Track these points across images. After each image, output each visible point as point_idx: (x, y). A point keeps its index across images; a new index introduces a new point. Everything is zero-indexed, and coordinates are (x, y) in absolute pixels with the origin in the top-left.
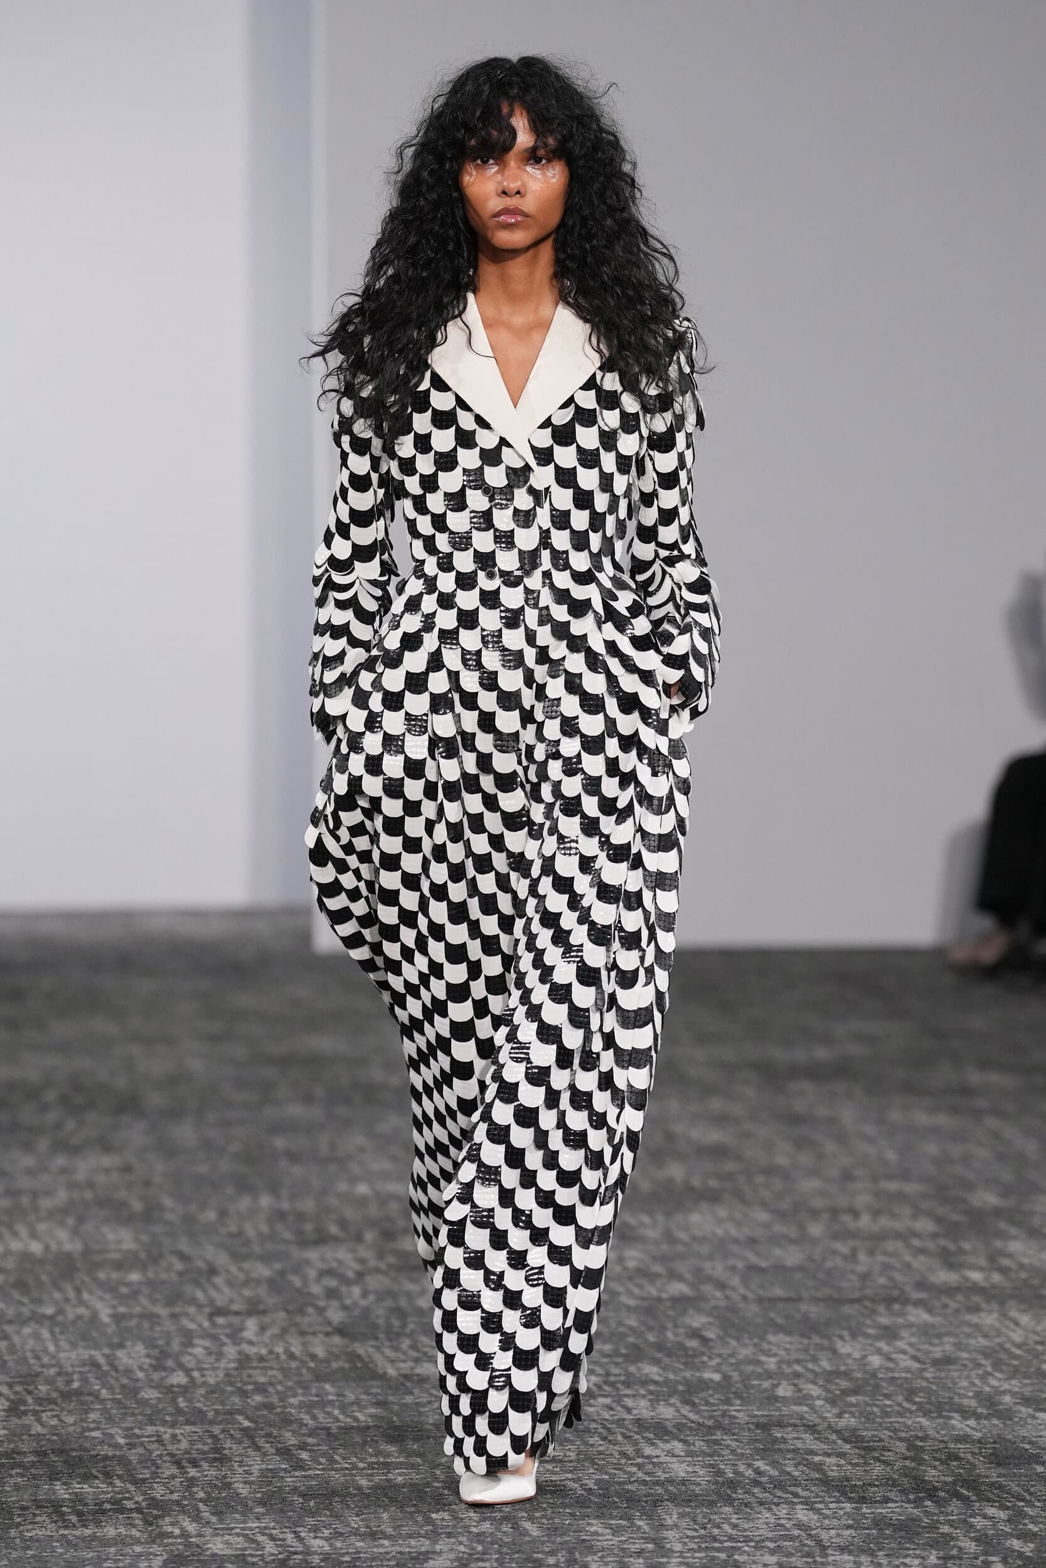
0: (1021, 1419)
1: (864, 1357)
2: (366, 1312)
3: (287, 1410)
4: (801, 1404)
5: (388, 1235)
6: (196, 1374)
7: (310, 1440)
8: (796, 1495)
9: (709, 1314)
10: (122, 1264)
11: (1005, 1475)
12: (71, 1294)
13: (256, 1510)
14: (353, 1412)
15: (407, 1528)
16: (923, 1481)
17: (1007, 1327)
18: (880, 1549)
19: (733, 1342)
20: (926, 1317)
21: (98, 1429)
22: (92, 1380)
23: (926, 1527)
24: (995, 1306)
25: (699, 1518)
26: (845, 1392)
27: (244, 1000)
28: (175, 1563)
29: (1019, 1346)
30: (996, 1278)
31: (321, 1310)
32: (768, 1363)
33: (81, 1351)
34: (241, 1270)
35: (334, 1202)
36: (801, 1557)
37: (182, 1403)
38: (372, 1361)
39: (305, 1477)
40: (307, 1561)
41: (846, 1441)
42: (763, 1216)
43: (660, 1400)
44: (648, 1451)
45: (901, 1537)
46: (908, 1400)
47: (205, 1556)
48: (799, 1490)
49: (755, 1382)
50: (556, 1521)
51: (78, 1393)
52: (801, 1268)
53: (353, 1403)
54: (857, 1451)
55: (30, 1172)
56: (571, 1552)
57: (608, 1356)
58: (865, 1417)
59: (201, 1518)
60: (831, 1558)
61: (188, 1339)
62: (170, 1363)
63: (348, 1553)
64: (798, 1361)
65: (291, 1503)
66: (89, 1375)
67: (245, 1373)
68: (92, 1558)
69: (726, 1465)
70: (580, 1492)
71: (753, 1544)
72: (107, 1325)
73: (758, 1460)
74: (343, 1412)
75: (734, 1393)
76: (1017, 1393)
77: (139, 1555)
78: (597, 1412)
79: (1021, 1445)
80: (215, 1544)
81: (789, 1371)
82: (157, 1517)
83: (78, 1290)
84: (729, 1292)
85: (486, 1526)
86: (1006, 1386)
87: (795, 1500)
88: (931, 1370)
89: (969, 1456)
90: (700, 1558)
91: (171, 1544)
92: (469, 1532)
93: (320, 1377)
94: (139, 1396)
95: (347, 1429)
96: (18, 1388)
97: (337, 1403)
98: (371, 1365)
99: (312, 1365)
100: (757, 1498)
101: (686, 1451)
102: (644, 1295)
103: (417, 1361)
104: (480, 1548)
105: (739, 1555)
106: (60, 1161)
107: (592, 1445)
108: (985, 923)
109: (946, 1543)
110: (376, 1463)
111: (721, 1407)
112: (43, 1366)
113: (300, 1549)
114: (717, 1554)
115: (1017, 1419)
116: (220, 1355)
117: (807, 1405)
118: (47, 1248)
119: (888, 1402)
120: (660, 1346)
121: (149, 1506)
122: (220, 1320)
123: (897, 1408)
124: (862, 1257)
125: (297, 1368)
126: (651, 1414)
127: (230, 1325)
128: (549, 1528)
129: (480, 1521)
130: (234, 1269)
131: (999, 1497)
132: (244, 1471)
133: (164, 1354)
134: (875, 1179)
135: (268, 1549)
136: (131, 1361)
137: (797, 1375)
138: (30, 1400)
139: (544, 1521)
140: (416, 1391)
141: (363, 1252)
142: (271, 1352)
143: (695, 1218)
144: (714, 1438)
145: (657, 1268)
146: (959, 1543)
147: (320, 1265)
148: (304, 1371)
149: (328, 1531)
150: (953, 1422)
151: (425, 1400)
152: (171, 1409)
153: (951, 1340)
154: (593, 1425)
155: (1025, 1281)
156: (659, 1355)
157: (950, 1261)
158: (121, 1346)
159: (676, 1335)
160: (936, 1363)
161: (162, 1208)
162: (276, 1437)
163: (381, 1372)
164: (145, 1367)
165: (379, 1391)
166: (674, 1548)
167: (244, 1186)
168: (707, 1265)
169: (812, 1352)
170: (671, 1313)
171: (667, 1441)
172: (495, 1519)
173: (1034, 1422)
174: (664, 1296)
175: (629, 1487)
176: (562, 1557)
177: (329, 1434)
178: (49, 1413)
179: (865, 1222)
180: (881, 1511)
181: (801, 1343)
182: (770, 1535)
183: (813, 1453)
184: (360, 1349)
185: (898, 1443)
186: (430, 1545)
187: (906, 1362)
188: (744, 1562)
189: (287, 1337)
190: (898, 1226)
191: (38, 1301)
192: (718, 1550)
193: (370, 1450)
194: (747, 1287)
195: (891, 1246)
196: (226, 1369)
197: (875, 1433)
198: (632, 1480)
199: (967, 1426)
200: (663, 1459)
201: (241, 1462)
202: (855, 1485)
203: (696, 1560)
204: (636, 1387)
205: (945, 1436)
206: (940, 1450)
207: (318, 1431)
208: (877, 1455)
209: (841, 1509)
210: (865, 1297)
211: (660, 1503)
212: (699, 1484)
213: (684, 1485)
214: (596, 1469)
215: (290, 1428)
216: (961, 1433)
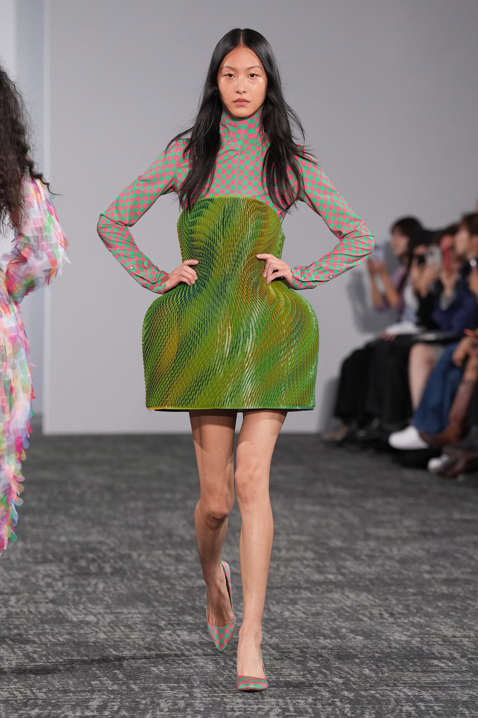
0: (349, 639)
1: (282, 612)
2: (64, 592)
3: (28, 636)
5: (74, 559)
7: (38, 649)
11: (342, 664)
13: (14, 680)
14: (57, 637)
15: (80, 688)
16: (307, 666)
17: (344, 599)
18: (287, 696)
20: (309, 595)
23: (307, 686)
24: (339, 590)
26: (274, 628)
29: (349, 607)
30: (340, 577)
31: (44, 592)
34: (8, 574)
35: (50, 545)
36: (253, 700)
38: (66, 615)
39: (35, 665)
40: (36, 702)
41: (273, 649)
43: (193, 632)
44: (187, 653)
45: (297, 691)
46: (301, 631)
50: (146, 684)
53: (58, 633)
54: (278, 653)
56: (152, 698)
57: (170, 612)
58: (282, 639)
60: (266, 700)
63: (54, 699)
65: (29, 677)
67: (10, 620)
69: (221, 660)
70: (157, 672)
71: (232, 694)
74: (53, 637)
76: (348, 628)
78: (165, 637)
79: (349, 650)
85: (115, 687)
86: (343, 625)
88: (311, 618)
89: (327, 655)
90: (209, 700)
92: (107, 689)
93: (43, 622)
95: (54, 644)
97: (50, 633)
98: (66, 617)
99: (40, 616)
101: (203, 654)
102: (186, 585)
103: (86, 614)
104: (112, 696)
105: (226, 699)
107: (163, 651)
109: (316, 693)
110: (67, 660)
113: (33, 697)
114: (216, 699)
115: (347, 639)
119: (292, 632)
120: (193, 608)
123: (296, 635)
124: (282, 568)
125: (33, 618)
126: (189, 637)
127: (3, 599)
128: (143, 688)
129: (113, 685)
130: (6, 574)
131: (339, 673)
132: (9, 663)
134: (288, 534)
135: (19, 697)
139: (141, 684)
140: (86, 628)
141: (63, 567)
142: (21, 611)
145: (192, 574)
146: (322, 693)
147: (44, 573)
148: (36, 619)
149: (46, 690)
150: (320, 640)
151: (89, 632)
153: (320, 605)
154: (163, 643)
155: (352, 579)
156: (193, 612)
157: (320, 570)
159: (200, 603)
160: (313, 615)
162: (23, 648)
163: (70, 619)
165: (69, 628)
166: (197, 696)
170: (198, 593)
171: (195, 649)
172: (119, 684)
173: (355, 640)
174: (195, 586)
175: (178, 669)
176: (148, 700)
177: (47, 647)
180: (288, 679)
184: (61, 609)
185: (296, 650)
186: (90, 695)
187: (300, 614)
188: (228, 702)
189: (29, 604)
190: (298, 555)
193: (65, 654)
195: (294, 564)
197: (286, 645)
198: (180, 666)
199: (326, 642)
200: (193, 657)
201: (7, 659)
202: (277, 668)
203: (207, 701)
204: (182, 626)
205: (316, 646)
206: (314, 653)
207: (42, 646)
208: (287, 655)
209: (271, 679)
210: (283, 586)
211: (192, 676)
212: (209, 668)
213: (202, 668)
214: (164, 662)
215: (29, 644)
216: (323, 646)
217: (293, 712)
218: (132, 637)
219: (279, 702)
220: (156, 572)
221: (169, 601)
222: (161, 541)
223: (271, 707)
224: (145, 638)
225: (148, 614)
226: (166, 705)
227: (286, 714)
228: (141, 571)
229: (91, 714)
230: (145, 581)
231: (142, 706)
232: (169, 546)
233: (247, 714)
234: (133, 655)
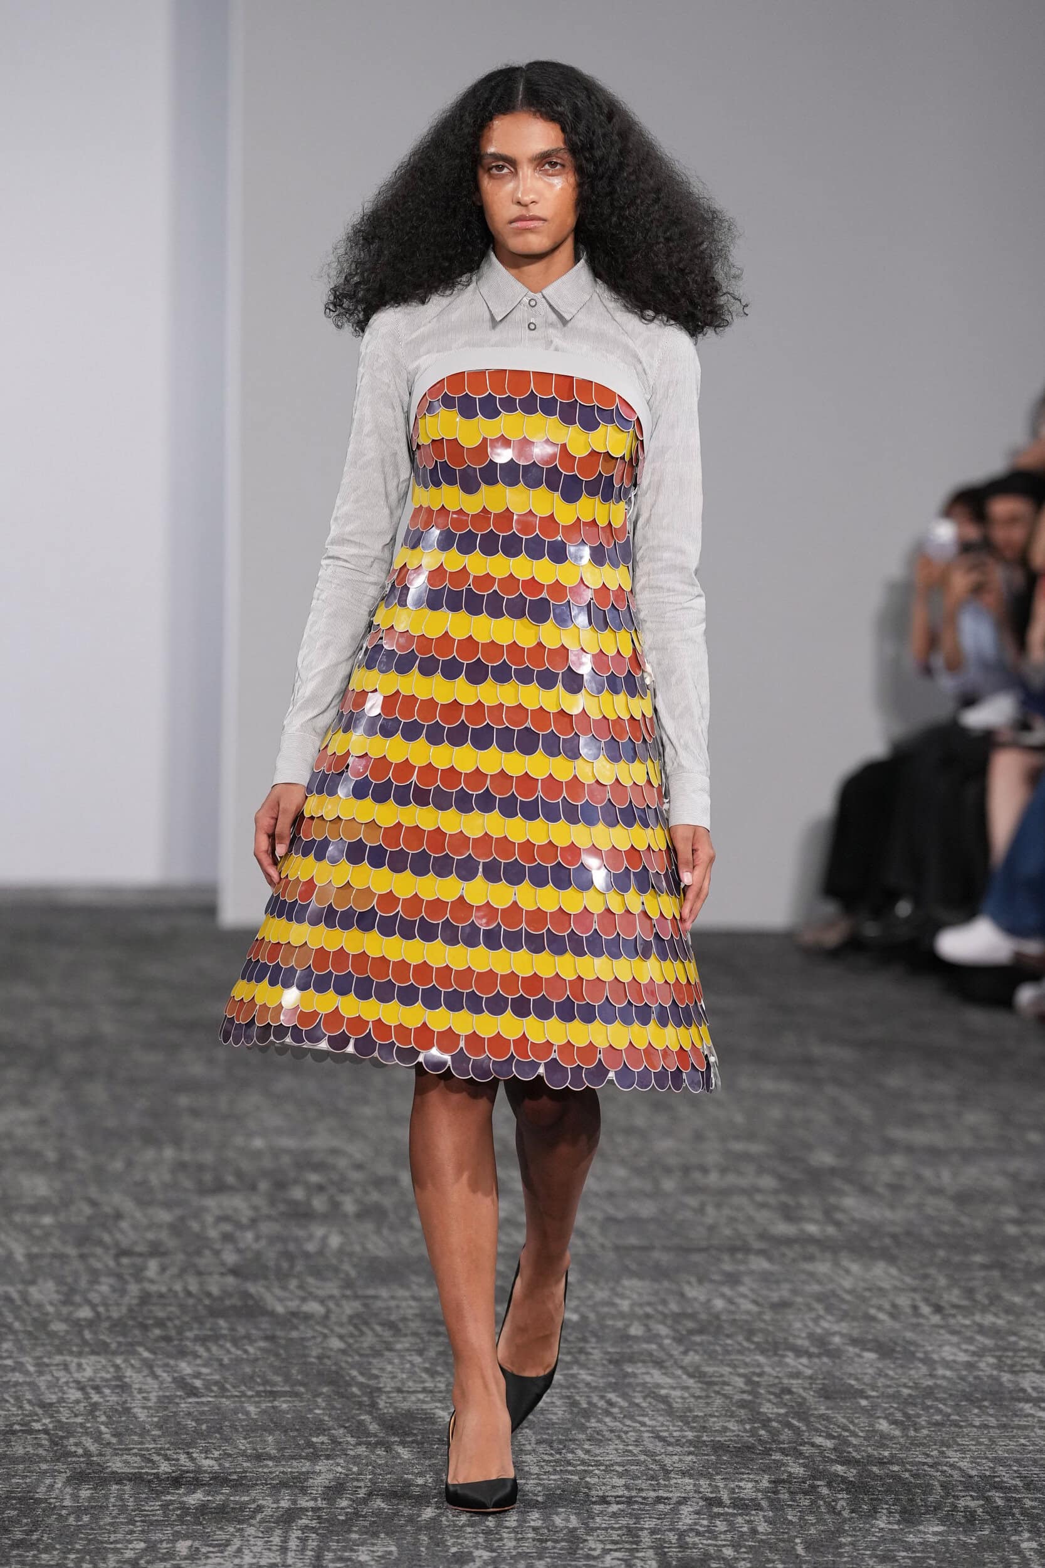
0: (849, 1357)
1: (709, 1301)
2: (258, 1254)
3: (184, 1342)
4: (651, 1342)
5: (280, 1185)
6: (101, 1309)
7: (204, 1370)
8: (643, 1424)
10: (36, 1209)
11: (832, 1409)
13: (153, 1433)
14: (244, 1345)
15: (289, 1451)
16: (759, 1413)
17: (839, 1275)
18: (718, 1474)
19: (591, 1286)
20: (766, 1265)
21: (10, 1357)
23: (759, 1454)
24: (828, 1255)
25: (555, 1444)
26: (691, 1332)
27: (155, 970)
28: (78, 1479)
29: (849, 1292)
30: (831, 1230)
31: (217, 1253)
32: (622, 1305)
34: (145, 1215)
35: (231, 1154)
37: (88, 1335)
38: (262, 1299)
39: (197, 1403)
40: (197, 1478)
41: (691, 1376)
42: (621, 1172)
45: (737, 1463)
46: (748, 1339)
47: (107, 1473)
49: (610, 1322)
52: (652, 1220)
53: (244, 1337)
54: (700, 1385)
58: (708, 1355)
59: (103, 1439)
60: (673, 1481)
61: (95, 1277)
62: (78, 1299)
63: (235, 1472)
64: (649, 1304)
65: (185, 1427)
67: (145, 1309)
69: (581, 1396)
71: (603, 1468)
72: (22, 1263)
73: (610, 1392)
76: (845, 1334)
77: (45, 1472)
79: (848, 1381)
80: (114, 1463)
81: (640, 1312)
82: (62, 1438)
84: (588, 1241)
85: (362, 1450)
86: (836, 1328)
87: (642, 1429)
88: (769, 1313)
89: (801, 1391)
90: (555, 1480)
91: (74, 1462)
92: (346, 1454)
93: (214, 1313)
94: (49, 1329)
95: (238, 1360)
97: (229, 1337)
98: (261, 1303)
99: (207, 1302)
100: (608, 1426)
103: (304, 1300)
104: (355, 1469)
105: (590, 1477)
108: (830, 909)
109: (777, 1468)
110: (263, 1392)
111: (578, 1345)
113: (191, 1468)
114: (570, 1477)
115: (844, 1358)
116: (123, 1292)
117: (656, 1343)
119: (729, 1341)
121: (55, 1428)
122: (125, 1261)
123: (737, 1347)
124: (710, 1210)
125: (194, 1305)
127: (133, 1265)
128: (419, 1452)
129: (357, 1445)
130: (138, 1215)
131: (826, 1427)
132: (143, 1397)
133: (72, 1290)
134: (723, 1139)
135: (162, 1468)
136: (41, 1297)
137: (648, 1316)
139: (414, 1445)
140: (302, 1327)
141: (258, 1200)
142: (170, 1290)
144: (571, 1372)
146: (789, 1469)
147: (217, 1212)
148: (200, 1308)
149: (218, 1453)
150: (788, 1360)
151: (309, 1335)
152: (77, 1341)
153: (788, 1286)
155: (856, 1234)
157: (789, 1214)
158: (33, 1282)
160: (774, 1307)
161: (73, 1157)
162: (172, 1367)
163: (269, 1308)
164: (55, 1302)
165: (268, 1326)
166: (531, 1471)
167: (150, 1139)
169: (662, 1295)
172: (370, 1443)
173: (860, 1361)
176: (430, 1478)
177: (221, 1365)
179: (713, 1178)
180: (720, 1439)
181: (652, 1287)
182: (619, 1460)
183: (659, 1386)
184: (252, 1288)
185: (737, 1378)
186: (310, 1466)
187: (747, 1305)
188: (594, 1484)
189: (185, 1276)
190: (744, 1182)
192: (571, 1473)
194: (604, 1236)
195: (737, 1200)
196: (130, 1305)
197: (717, 1369)
199: (801, 1364)
201: (140, 1389)
202: (697, 1416)
203: (552, 1482)
206: (774, 1384)
207: (211, 1362)
208: (717, 1389)
210: (712, 1247)
212: (556, 1414)
215: (185, 1359)
216: (794, 1370)
217: (728, 1507)
218: (398, 1346)
219: (701, 1486)
223: (683, 1495)
224: (424, 1350)
227: (716, 1510)
229: (311, 1504)
233: (634, 1509)
234: (399, 1385)
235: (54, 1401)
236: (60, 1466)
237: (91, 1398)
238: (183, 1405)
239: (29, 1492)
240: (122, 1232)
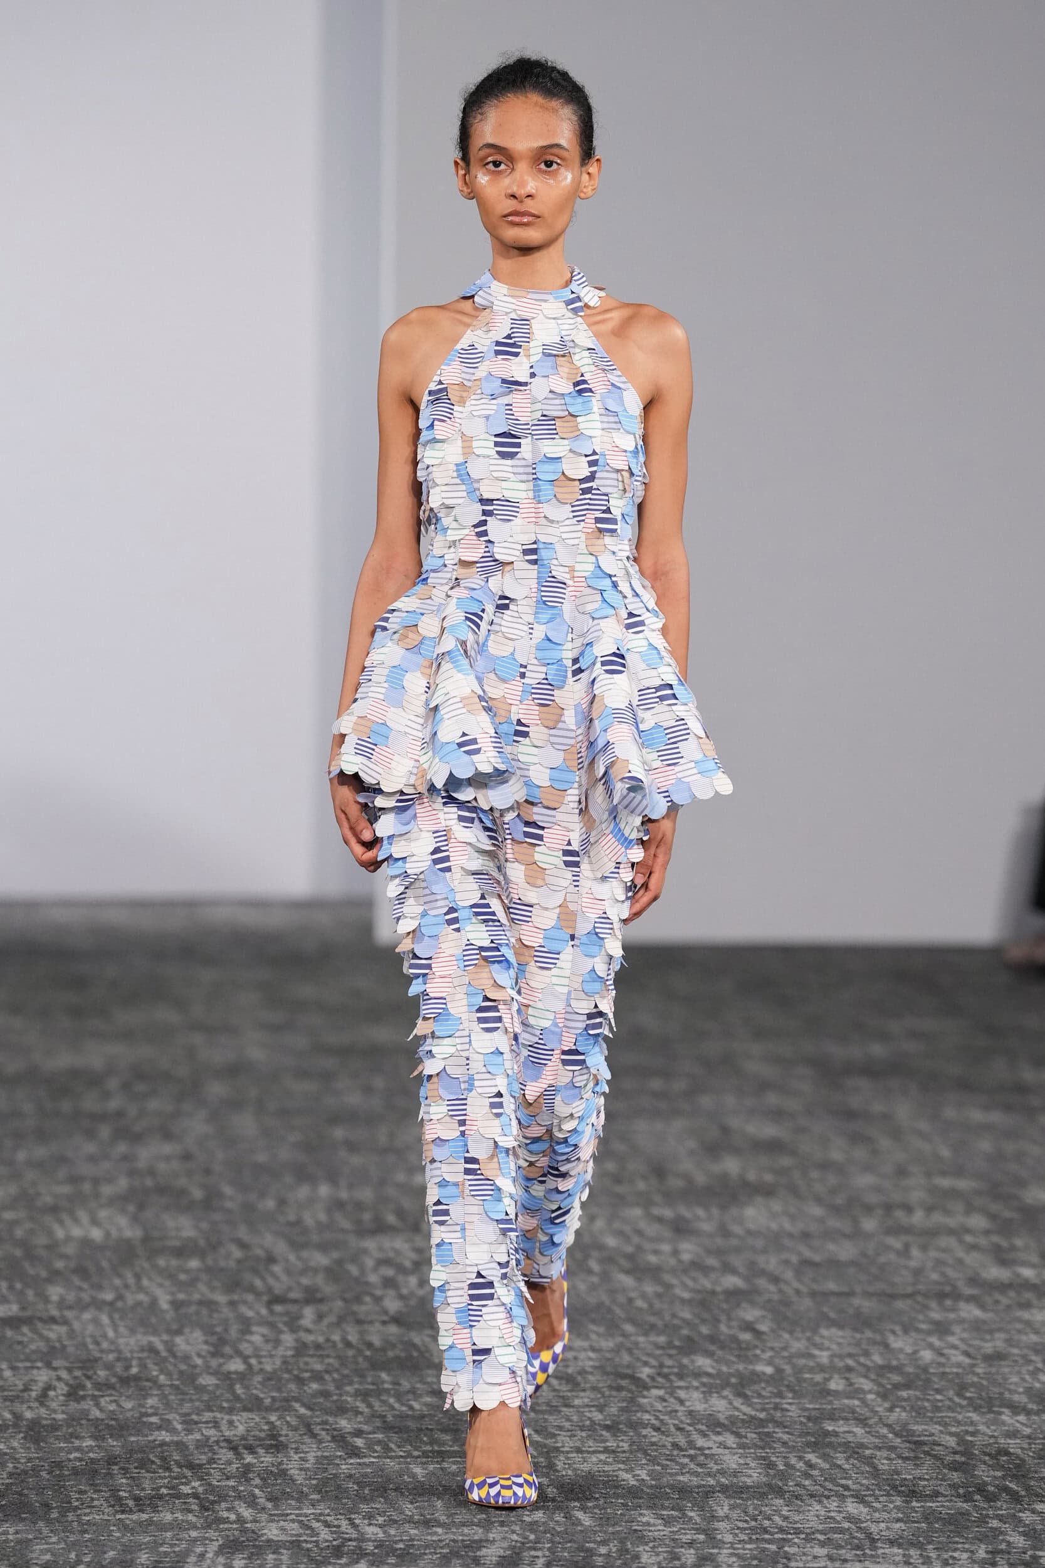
1: (915, 1352)
2: (423, 1301)
3: (344, 1398)
4: (853, 1398)
6: (253, 1361)
7: (366, 1428)
8: (846, 1488)
9: (763, 1308)
10: (181, 1252)
12: (131, 1281)
13: (312, 1497)
14: (409, 1400)
15: (460, 1517)
16: (973, 1476)
18: (929, 1543)
19: (786, 1336)
20: (977, 1313)
21: (155, 1414)
22: (151, 1366)
23: (975, 1521)
25: (750, 1510)
26: (897, 1387)
27: (306, 991)
28: (230, 1548)
31: (378, 1300)
32: (820, 1357)
33: (139, 1336)
34: (299, 1258)
35: (391, 1191)
36: (851, 1549)
37: (239, 1390)
38: (428, 1351)
39: (360, 1464)
40: (361, 1547)
41: (897, 1435)
42: (817, 1211)
43: (713, 1393)
44: (700, 1442)
45: (950, 1531)
46: (960, 1395)
47: (262, 1541)
48: (850, 1482)
49: (807, 1376)
50: (609, 1511)
51: (137, 1378)
52: (852, 1263)
53: (409, 1392)
54: (908, 1445)
55: (92, 1159)
56: (622, 1542)
57: (662, 1348)
58: (916, 1412)
59: (257, 1504)
60: (880, 1551)
61: (246, 1326)
62: (228, 1350)
63: (402, 1540)
64: (850, 1355)
65: (346, 1490)
66: (148, 1361)
67: (302, 1361)
68: (148, 1542)
69: (778, 1457)
70: (632, 1483)
71: (803, 1536)
72: (167, 1311)
73: (809, 1453)
74: (399, 1400)
75: (788, 1386)
77: (195, 1540)
78: (650, 1403)
80: (270, 1530)
81: (841, 1364)
82: (213, 1502)
83: (138, 1277)
84: (783, 1286)
87: (846, 1493)
88: (982, 1365)
89: (1019, 1451)
90: (750, 1549)
91: (226, 1529)
92: (521, 1521)
93: (375, 1366)
94: (198, 1383)
95: (402, 1418)
96: (78, 1373)
97: (392, 1392)
98: (427, 1355)
99: (368, 1353)
100: (808, 1490)
101: (737, 1444)
102: (698, 1287)
104: (532, 1537)
105: (789, 1546)
106: (122, 1148)
107: (645, 1436)
109: (995, 1537)
110: (431, 1452)
111: (773, 1400)
112: (102, 1351)
113: (354, 1536)
114: (767, 1546)
116: (277, 1342)
117: (859, 1399)
118: (108, 1235)
119: (939, 1397)
120: (713, 1339)
121: (206, 1492)
122: (278, 1308)
123: (947, 1403)
124: (915, 1252)
125: (354, 1357)
126: (704, 1406)
127: (287, 1313)
128: (601, 1518)
129: (533, 1510)
130: (292, 1257)
132: (300, 1458)
133: (222, 1341)
134: (928, 1175)
135: (322, 1536)
136: (188, 1348)
137: (849, 1369)
138: (89, 1385)
139: (596, 1511)
142: (328, 1340)
143: (750, 1212)
144: (766, 1430)
145: (712, 1261)
146: (1008, 1538)
147: (378, 1255)
148: (360, 1359)
149: (383, 1519)
150: (1003, 1417)
152: (228, 1396)
153: (1002, 1336)
154: (646, 1416)
156: (712, 1348)
157: (1002, 1257)
158: (179, 1332)
159: (730, 1327)
160: (989, 1359)
161: (220, 1195)
162: (331, 1425)
164: (203, 1353)
166: (725, 1539)
167: (303, 1175)
168: (761, 1260)
169: (864, 1346)
170: (725, 1306)
171: (719, 1433)
172: (547, 1508)
174: (719, 1289)
175: (681, 1478)
176: (613, 1547)
177: (385, 1422)
178: (108, 1399)
179: (918, 1218)
180: (931, 1504)
181: (853, 1337)
182: (820, 1527)
183: (862, 1446)
184: (416, 1338)
185: (948, 1438)
187: (958, 1357)
188: (794, 1554)
189: (344, 1325)
190: (952, 1222)
191: (99, 1287)
192: (768, 1541)
193: (425, 1439)
194: (799, 1280)
195: (945, 1241)
196: (284, 1357)
197: (926, 1427)
198: (684, 1471)
199: (1017, 1421)
200: (715, 1451)
201: (297, 1449)
202: (905, 1479)
203: (747, 1552)
204: (689, 1379)
205: (995, 1431)
206: (990, 1444)
207: (374, 1419)
208: (926, 1449)
209: (890, 1502)
210: (918, 1293)
211: (712, 1495)
212: (750, 1476)
213: (735, 1476)
214: (649, 1460)
215: (345, 1416)
216: (1011, 1428)
218: (577, 1402)
219: (911, 1557)
220: (630, 1257)
221: (660, 1323)
222: (641, 1186)
224: (605, 1405)
225: (611, 1351)
226: (654, 1558)
228: (595, 1254)
230: (605, 1276)
231: (600, 1559)
232: (658, 1198)
234: (578, 1444)
235: (204, 1462)
236: (211, 1534)
237: (244, 1459)
238: (343, 1467)
239: (178, 1562)
240: (277, 1278)
